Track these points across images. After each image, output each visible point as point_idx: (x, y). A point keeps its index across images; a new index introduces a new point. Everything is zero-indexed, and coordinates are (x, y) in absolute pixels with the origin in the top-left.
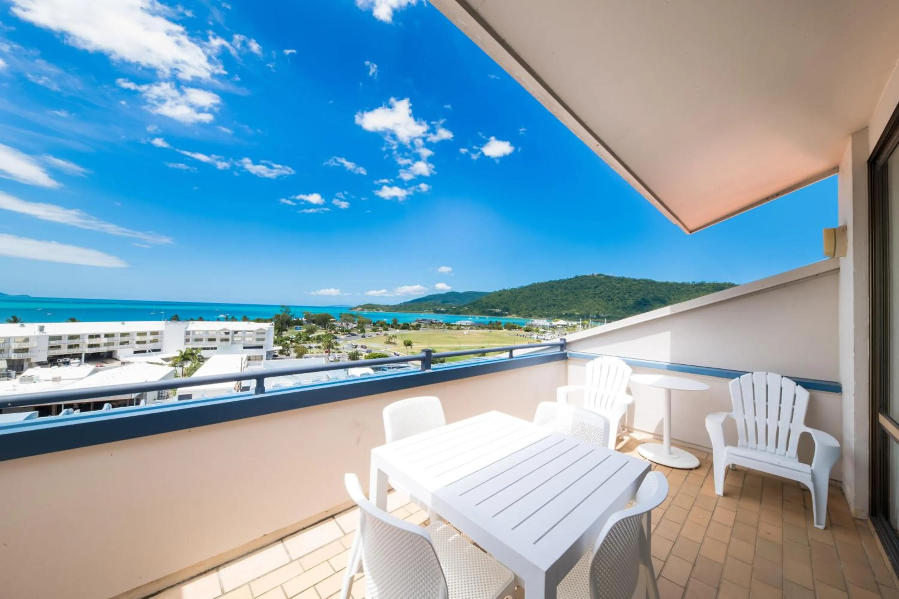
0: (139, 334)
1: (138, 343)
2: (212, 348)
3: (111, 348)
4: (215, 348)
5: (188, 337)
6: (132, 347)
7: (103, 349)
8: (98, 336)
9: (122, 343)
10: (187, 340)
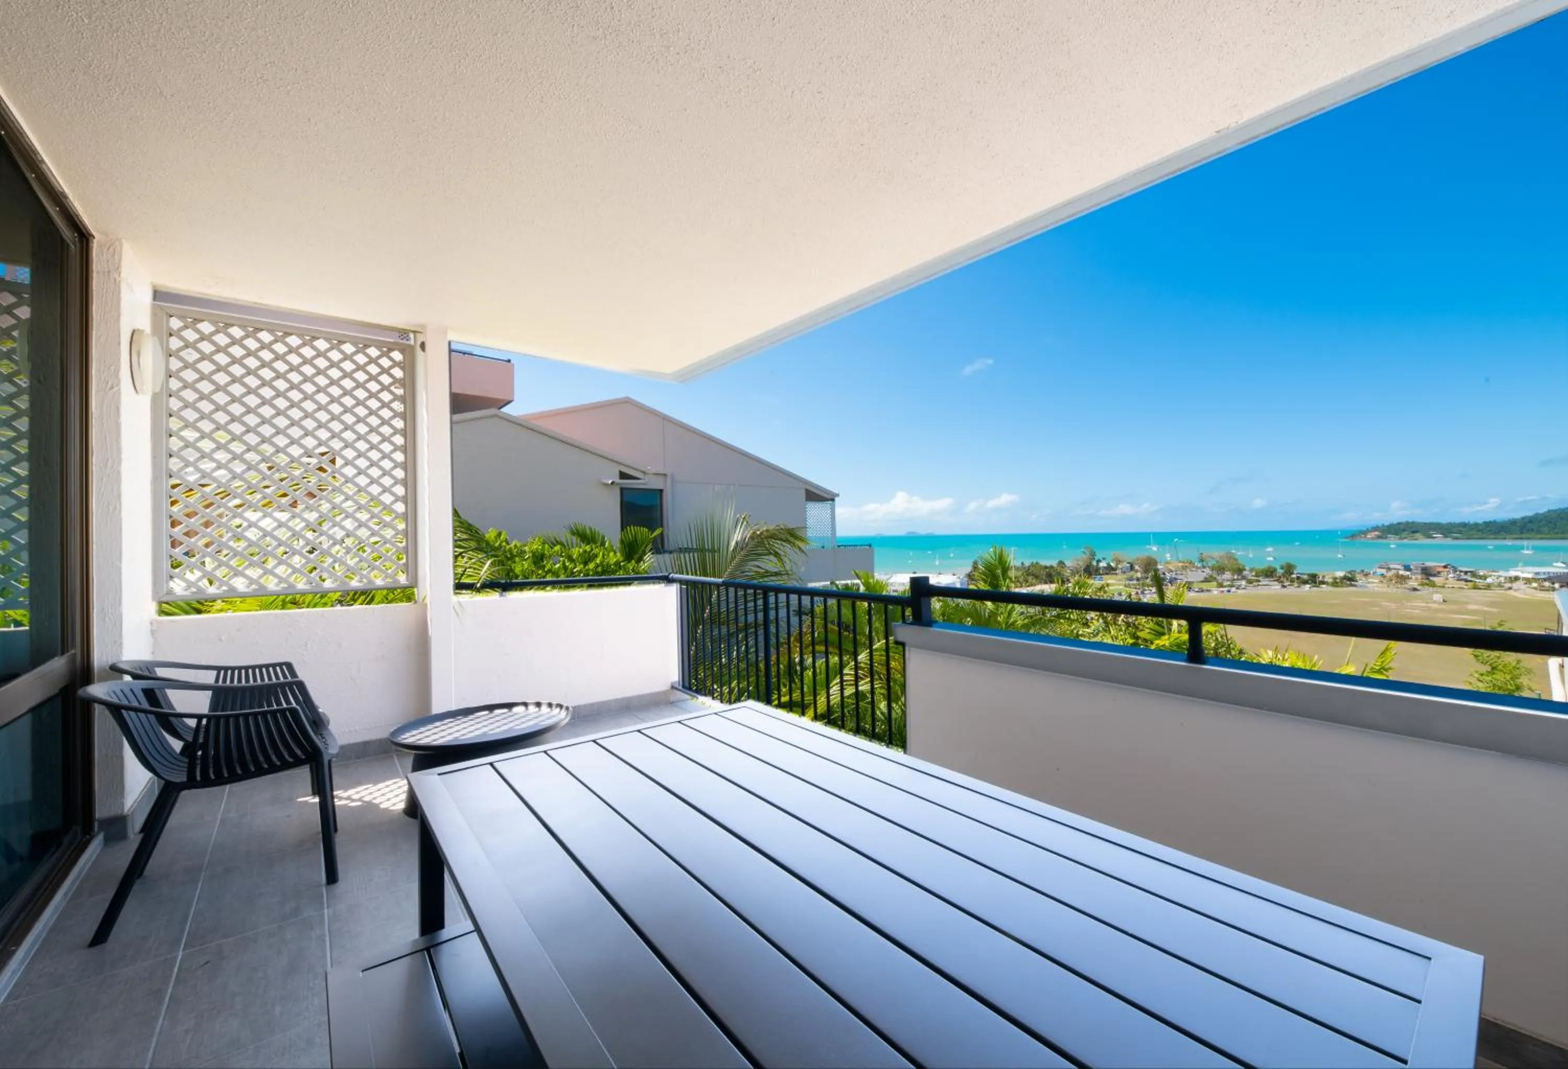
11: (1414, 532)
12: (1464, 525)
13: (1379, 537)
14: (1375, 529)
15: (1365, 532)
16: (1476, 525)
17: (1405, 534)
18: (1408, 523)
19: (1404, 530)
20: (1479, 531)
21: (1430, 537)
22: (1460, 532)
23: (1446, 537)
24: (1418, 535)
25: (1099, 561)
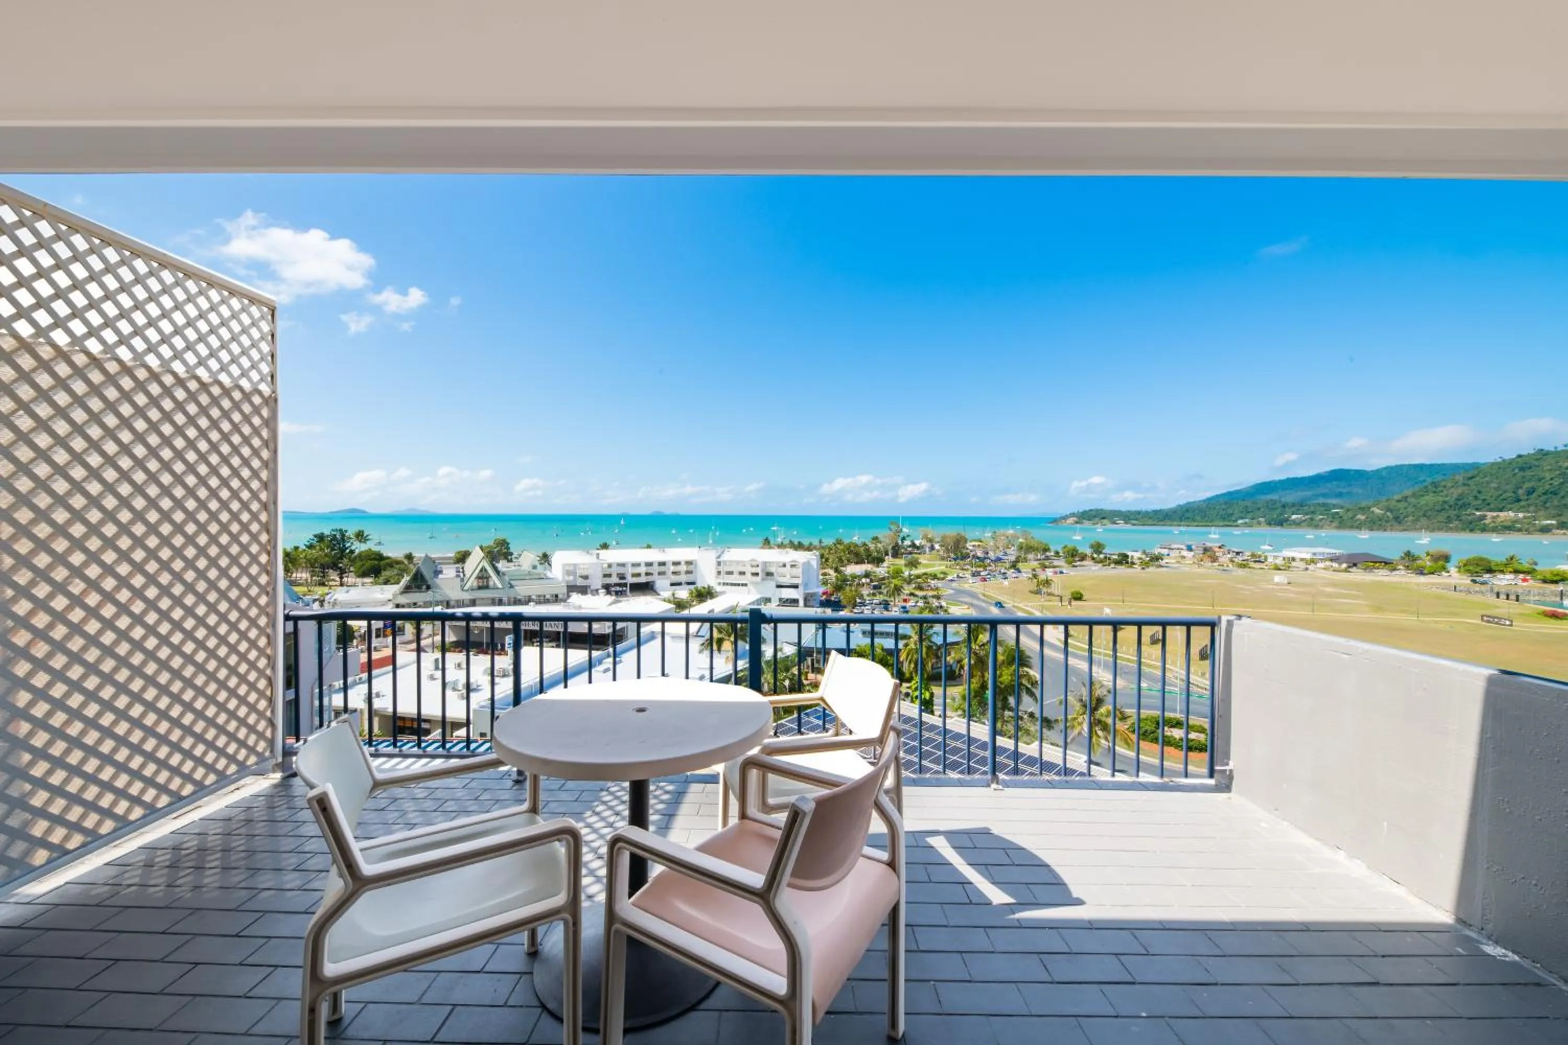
1: (674, 573)
2: (743, 585)
3: (650, 579)
4: (746, 585)
5: (721, 569)
6: (668, 578)
7: (643, 579)
8: (639, 565)
9: (660, 574)
10: (719, 573)
11: (1104, 518)
12: (1139, 513)
13: (1077, 523)
14: (1073, 515)
15: (1065, 518)
16: (1147, 512)
17: (1097, 520)
18: (1097, 510)
19: (1095, 516)
20: (1150, 518)
21: (1114, 523)
22: (1137, 520)
23: (1126, 523)
24: (1105, 521)
25: (903, 539)
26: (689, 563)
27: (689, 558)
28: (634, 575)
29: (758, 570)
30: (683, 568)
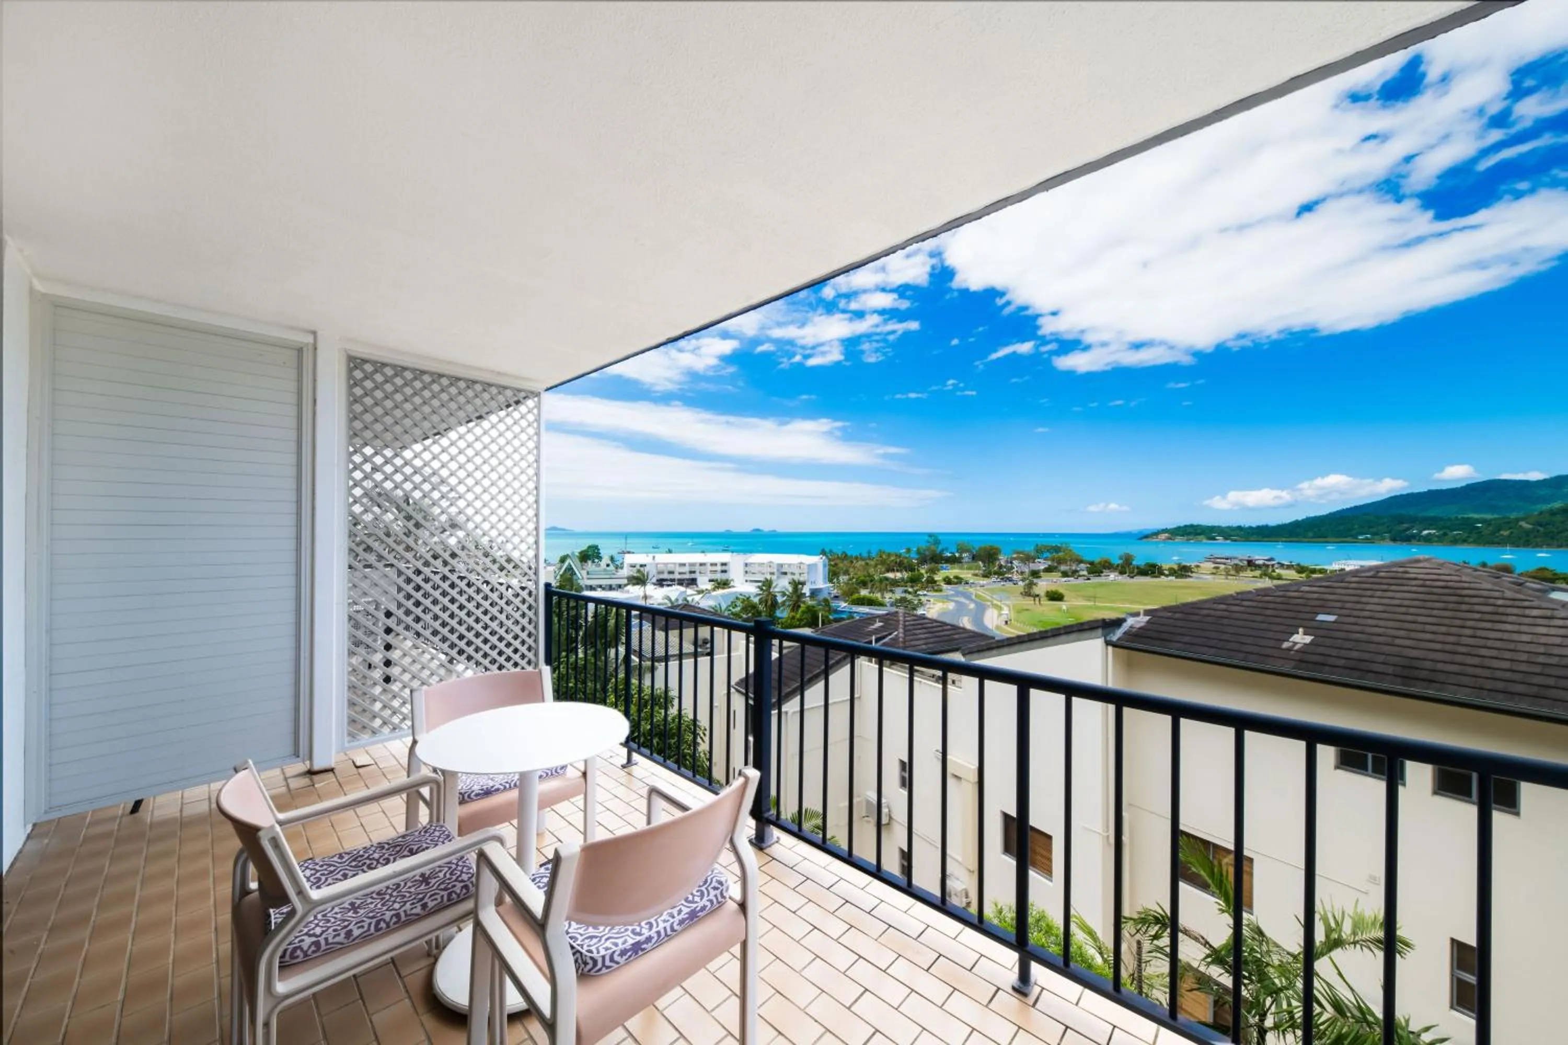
0: (712, 565)
1: (711, 572)
3: (693, 576)
6: (707, 576)
7: (687, 576)
9: (700, 572)
10: (746, 572)
12: (1240, 528)
13: (1169, 537)
22: (1237, 535)
24: (1201, 537)
26: (724, 564)
27: (724, 561)
28: (680, 573)
29: (775, 570)
30: (719, 568)
